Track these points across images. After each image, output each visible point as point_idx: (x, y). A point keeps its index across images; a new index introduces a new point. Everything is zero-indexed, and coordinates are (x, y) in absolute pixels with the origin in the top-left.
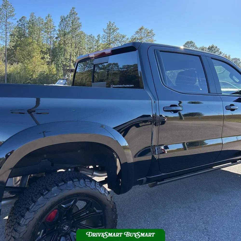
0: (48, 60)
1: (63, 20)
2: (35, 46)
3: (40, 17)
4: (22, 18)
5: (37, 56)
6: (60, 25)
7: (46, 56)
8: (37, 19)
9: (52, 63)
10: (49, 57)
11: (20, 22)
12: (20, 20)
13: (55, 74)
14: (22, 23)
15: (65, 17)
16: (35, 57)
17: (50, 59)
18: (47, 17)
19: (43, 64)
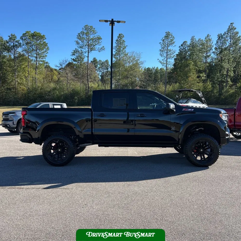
0: (203, 78)
1: (220, 37)
2: (191, 67)
3: (200, 39)
4: (183, 43)
5: (193, 76)
6: (217, 43)
7: (201, 75)
8: (197, 41)
9: (207, 81)
10: (205, 75)
11: (181, 47)
12: (182, 45)
13: (210, 91)
14: (183, 47)
15: (223, 34)
16: (191, 77)
17: (205, 77)
18: (207, 37)
19: (198, 83)
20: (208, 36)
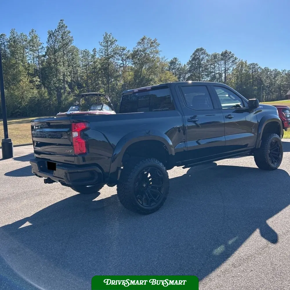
0: (37, 83)
1: (51, 35)
3: (23, 33)
5: (25, 80)
6: (48, 41)
7: (34, 79)
8: (19, 35)
10: (39, 80)
13: (48, 99)
14: (1, 42)
15: (53, 32)
16: (23, 81)
17: (40, 82)
18: (31, 32)
19: (32, 89)
20: (33, 31)
